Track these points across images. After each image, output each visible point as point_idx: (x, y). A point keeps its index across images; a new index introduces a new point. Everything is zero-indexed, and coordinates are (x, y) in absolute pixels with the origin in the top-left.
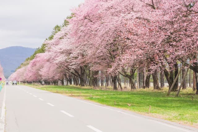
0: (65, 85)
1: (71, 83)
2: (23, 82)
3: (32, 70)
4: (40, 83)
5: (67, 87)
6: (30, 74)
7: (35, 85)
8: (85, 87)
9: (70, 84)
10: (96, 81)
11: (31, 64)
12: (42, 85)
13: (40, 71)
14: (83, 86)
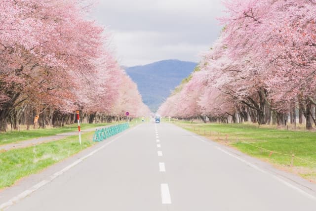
0: (238, 122)
1: (246, 119)
2: (178, 118)
3: (187, 99)
4: (202, 120)
5: (240, 125)
6: (185, 106)
7: (194, 123)
8: (266, 126)
9: (245, 121)
10: (281, 116)
11: (187, 89)
12: (205, 122)
13: (199, 100)
14: (264, 123)
